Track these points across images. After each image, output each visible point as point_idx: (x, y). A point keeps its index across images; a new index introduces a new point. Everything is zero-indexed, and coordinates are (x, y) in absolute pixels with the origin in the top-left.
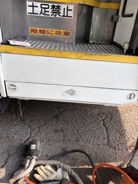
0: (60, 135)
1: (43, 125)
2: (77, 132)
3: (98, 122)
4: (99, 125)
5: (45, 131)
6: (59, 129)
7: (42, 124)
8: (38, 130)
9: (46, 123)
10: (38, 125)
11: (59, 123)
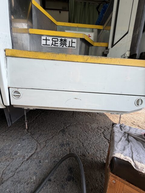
0: (66, 149)
1: (50, 139)
2: (82, 145)
4: (101, 137)
5: (51, 145)
10: (46, 139)
11: (65, 136)
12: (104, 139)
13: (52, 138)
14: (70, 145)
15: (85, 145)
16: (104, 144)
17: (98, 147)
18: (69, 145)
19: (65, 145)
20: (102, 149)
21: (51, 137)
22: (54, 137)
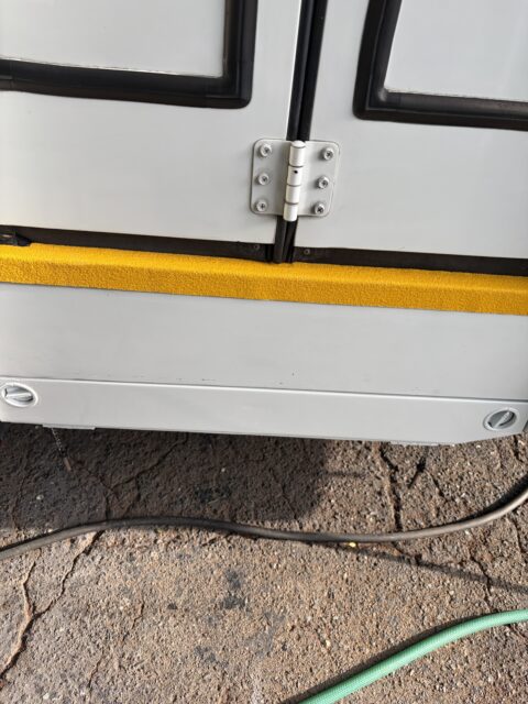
0: (219, 512)
1: (152, 469)
2: (280, 494)
5: (160, 496)
6: (213, 485)
7: (150, 466)
9: (164, 457)
11: (214, 454)
13: (159, 463)
14: (235, 497)
15: (293, 492)
16: (371, 485)
17: (343, 501)
19: (215, 495)
21: (156, 462)
22: (168, 459)
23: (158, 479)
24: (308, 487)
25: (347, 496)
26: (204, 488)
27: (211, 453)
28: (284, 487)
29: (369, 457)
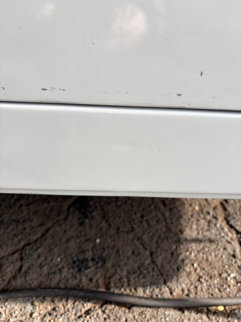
0: (94, 280)
1: (36, 241)
2: (149, 261)
3: (208, 213)
4: (216, 225)
5: (41, 266)
6: (89, 255)
7: (35, 238)
8: (19, 264)
9: (47, 230)
10: (19, 241)
11: (90, 227)
12: (226, 230)
13: (43, 235)
14: (109, 264)
15: (160, 259)
16: (225, 249)
17: (204, 265)
18: (104, 262)
19: (90, 264)
20: (216, 273)
21: (39, 235)
22: (50, 232)
23: (40, 251)
24: (172, 253)
25: (207, 260)
26: (81, 257)
27: (88, 226)
28: (151, 254)
29: (218, 225)
